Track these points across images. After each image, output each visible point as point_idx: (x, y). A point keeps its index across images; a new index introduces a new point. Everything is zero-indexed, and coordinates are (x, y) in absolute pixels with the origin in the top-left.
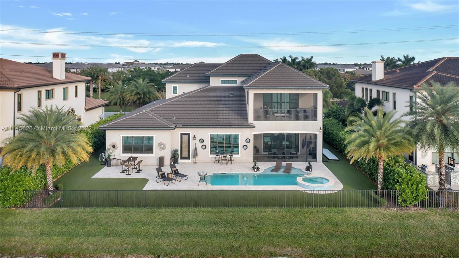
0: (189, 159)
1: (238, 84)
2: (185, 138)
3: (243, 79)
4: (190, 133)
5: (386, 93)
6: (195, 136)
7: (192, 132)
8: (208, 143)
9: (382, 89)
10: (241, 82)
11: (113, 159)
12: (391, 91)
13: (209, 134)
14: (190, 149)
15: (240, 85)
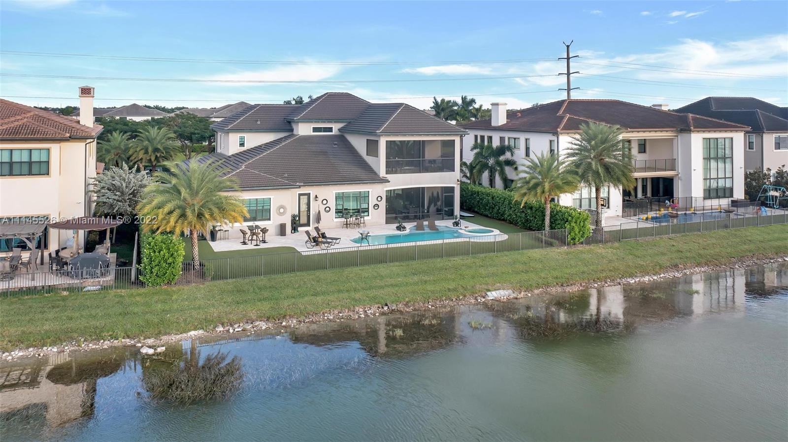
0: (309, 226)
1: (335, 132)
2: (304, 200)
3: (340, 125)
4: (310, 193)
5: (513, 140)
6: (316, 196)
7: (313, 191)
8: (332, 204)
9: (507, 135)
10: (339, 130)
11: (219, 230)
12: (522, 137)
13: (334, 192)
14: (310, 213)
15: (338, 133)
